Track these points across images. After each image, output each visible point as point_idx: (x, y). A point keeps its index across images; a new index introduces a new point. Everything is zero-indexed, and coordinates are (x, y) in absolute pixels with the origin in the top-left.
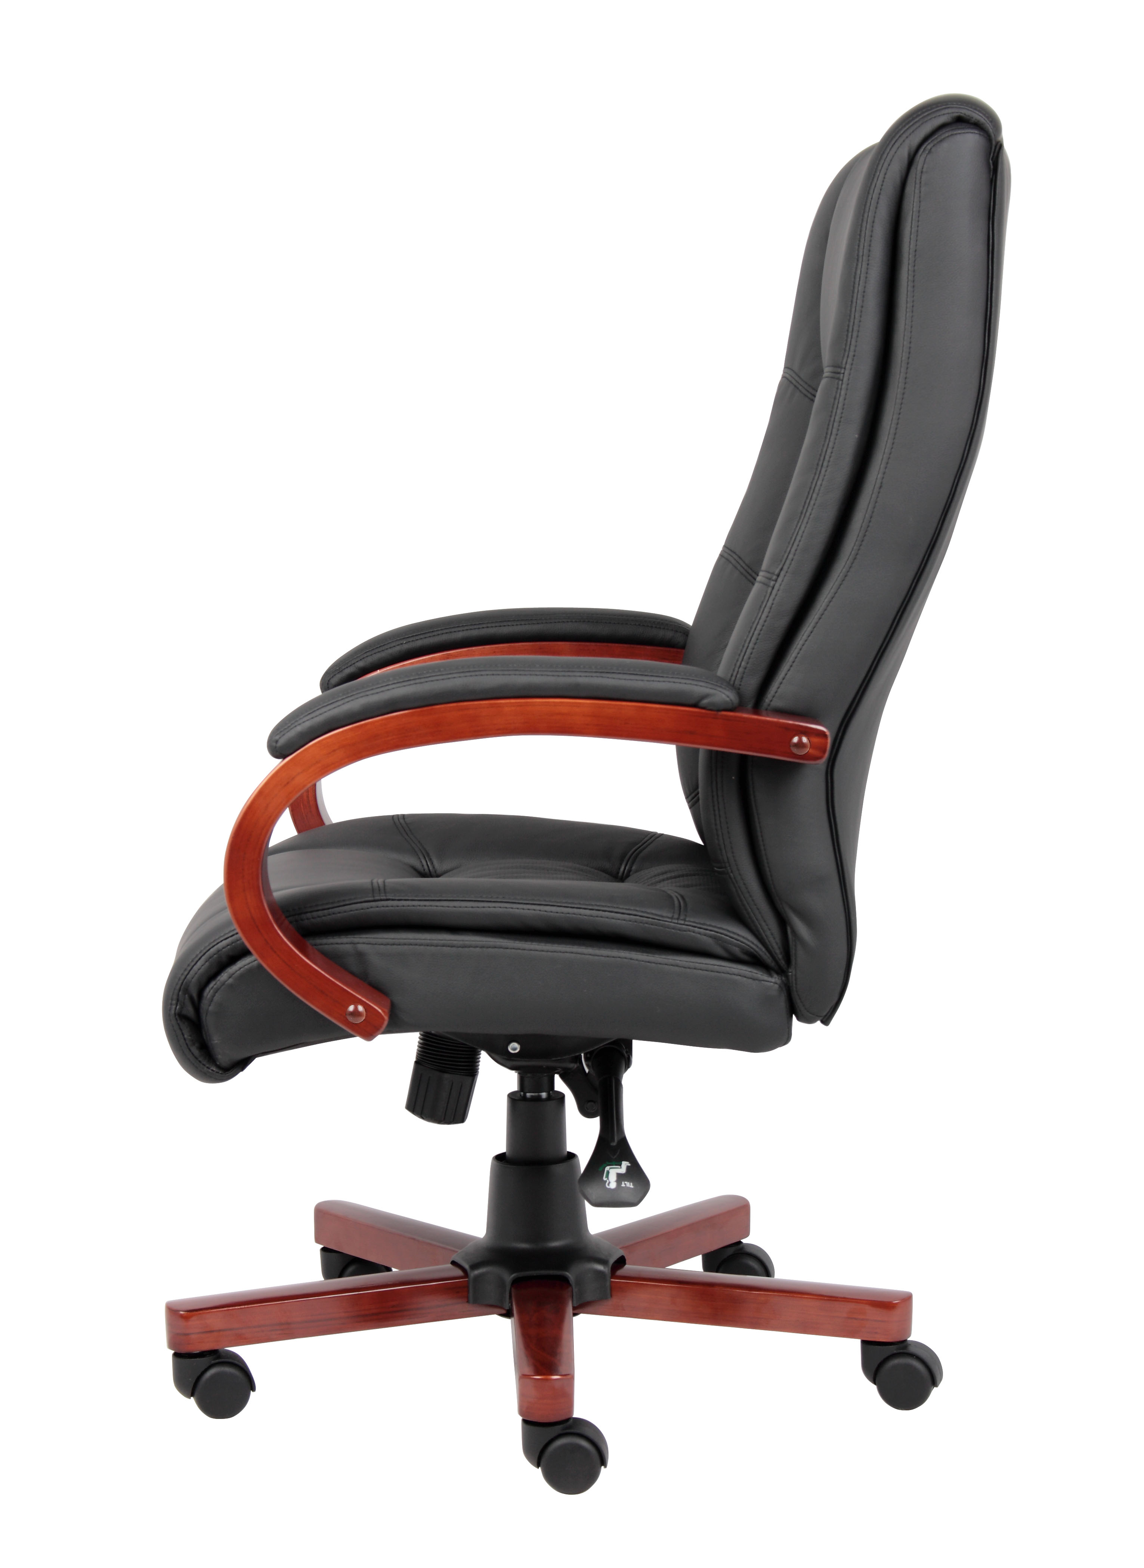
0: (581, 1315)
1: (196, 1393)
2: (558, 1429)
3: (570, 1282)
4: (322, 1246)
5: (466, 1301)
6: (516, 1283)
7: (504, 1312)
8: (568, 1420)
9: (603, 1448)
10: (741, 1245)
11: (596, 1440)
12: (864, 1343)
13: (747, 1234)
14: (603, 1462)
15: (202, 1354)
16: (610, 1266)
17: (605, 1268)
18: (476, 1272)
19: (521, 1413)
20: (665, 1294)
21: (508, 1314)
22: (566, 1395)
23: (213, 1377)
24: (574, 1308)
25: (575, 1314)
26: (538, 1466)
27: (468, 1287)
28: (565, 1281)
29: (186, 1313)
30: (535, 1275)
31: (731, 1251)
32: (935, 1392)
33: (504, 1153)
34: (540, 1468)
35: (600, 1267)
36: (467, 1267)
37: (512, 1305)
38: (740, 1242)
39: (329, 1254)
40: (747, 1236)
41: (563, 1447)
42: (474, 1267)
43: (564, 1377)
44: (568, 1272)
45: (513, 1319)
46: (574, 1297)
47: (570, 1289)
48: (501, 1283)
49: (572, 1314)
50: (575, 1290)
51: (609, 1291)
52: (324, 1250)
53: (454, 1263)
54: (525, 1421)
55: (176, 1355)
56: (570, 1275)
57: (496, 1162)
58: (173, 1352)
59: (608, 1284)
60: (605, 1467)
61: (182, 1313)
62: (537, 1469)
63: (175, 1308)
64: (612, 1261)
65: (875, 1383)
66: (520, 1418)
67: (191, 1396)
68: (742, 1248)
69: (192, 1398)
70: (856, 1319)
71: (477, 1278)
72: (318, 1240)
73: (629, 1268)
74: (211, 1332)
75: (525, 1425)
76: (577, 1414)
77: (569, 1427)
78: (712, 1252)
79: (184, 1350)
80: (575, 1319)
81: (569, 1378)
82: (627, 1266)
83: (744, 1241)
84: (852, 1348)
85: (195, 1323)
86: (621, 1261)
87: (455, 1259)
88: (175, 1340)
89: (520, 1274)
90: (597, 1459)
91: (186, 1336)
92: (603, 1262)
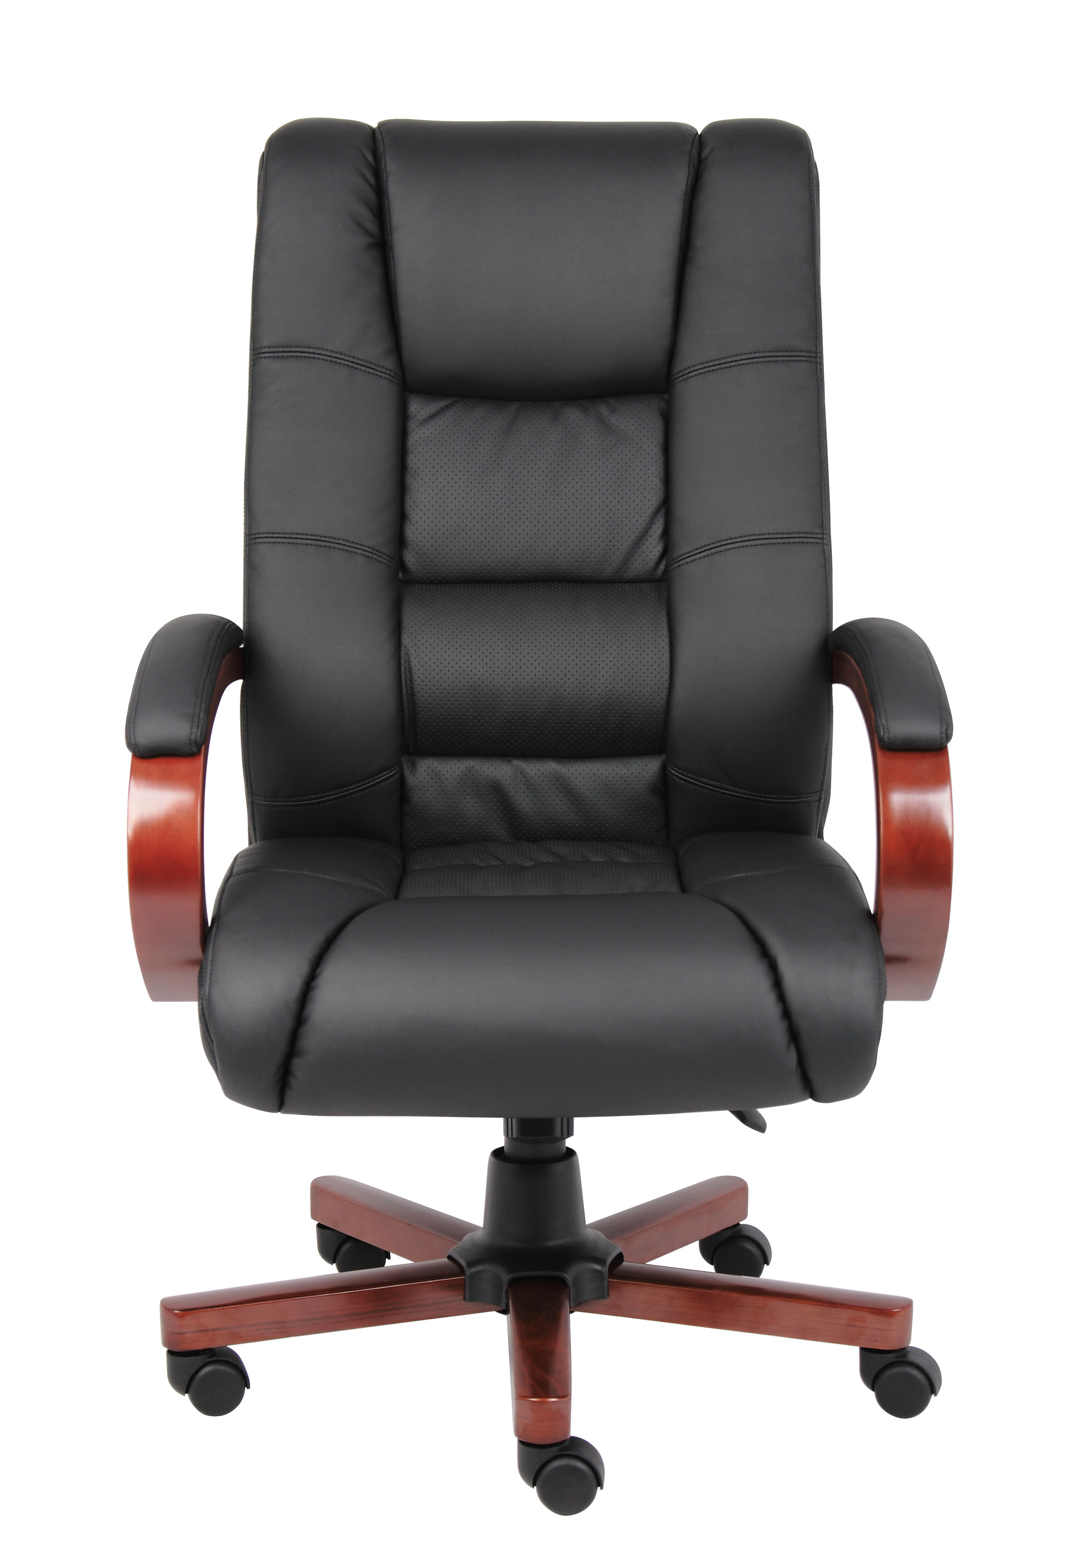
1: (192, 1390)
2: (554, 1451)
3: (568, 1284)
5: (462, 1298)
6: (513, 1283)
7: (500, 1309)
8: (564, 1441)
9: (600, 1471)
11: (593, 1461)
12: (863, 1350)
13: (745, 1216)
14: (599, 1483)
16: (608, 1265)
17: (602, 1267)
18: (473, 1270)
19: (518, 1433)
20: (663, 1293)
21: (504, 1312)
22: (564, 1418)
25: (571, 1312)
26: (534, 1485)
27: (464, 1285)
30: (532, 1275)
31: (728, 1234)
33: (503, 1147)
34: (535, 1487)
35: (598, 1267)
36: (463, 1263)
37: (508, 1301)
38: (739, 1223)
39: (325, 1231)
40: (746, 1218)
41: (560, 1469)
42: (471, 1264)
44: (565, 1273)
45: (509, 1315)
46: (572, 1297)
49: (569, 1311)
50: (572, 1291)
51: (607, 1291)
52: (320, 1226)
53: (450, 1257)
54: (521, 1443)
55: (170, 1353)
56: (569, 1277)
57: (493, 1159)
59: (606, 1283)
60: (602, 1488)
61: (176, 1312)
62: (532, 1489)
64: (610, 1260)
66: (515, 1441)
67: (186, 1393)
68: (740, 1231)
69: (187, 1395)
71: (473, 1276)
72: (314, 1216)
75: (521, 1446)
77: (566, 1449)
80: (572, 1315)
83: (741, 1223)
85: (190, 1322)
86: (620, 1258)
87: (452, 1252)
88: (169, 1339)
89: (518, 1275)
90: (593, 1481)
91: (180, 1334)
92: (601, 1262)
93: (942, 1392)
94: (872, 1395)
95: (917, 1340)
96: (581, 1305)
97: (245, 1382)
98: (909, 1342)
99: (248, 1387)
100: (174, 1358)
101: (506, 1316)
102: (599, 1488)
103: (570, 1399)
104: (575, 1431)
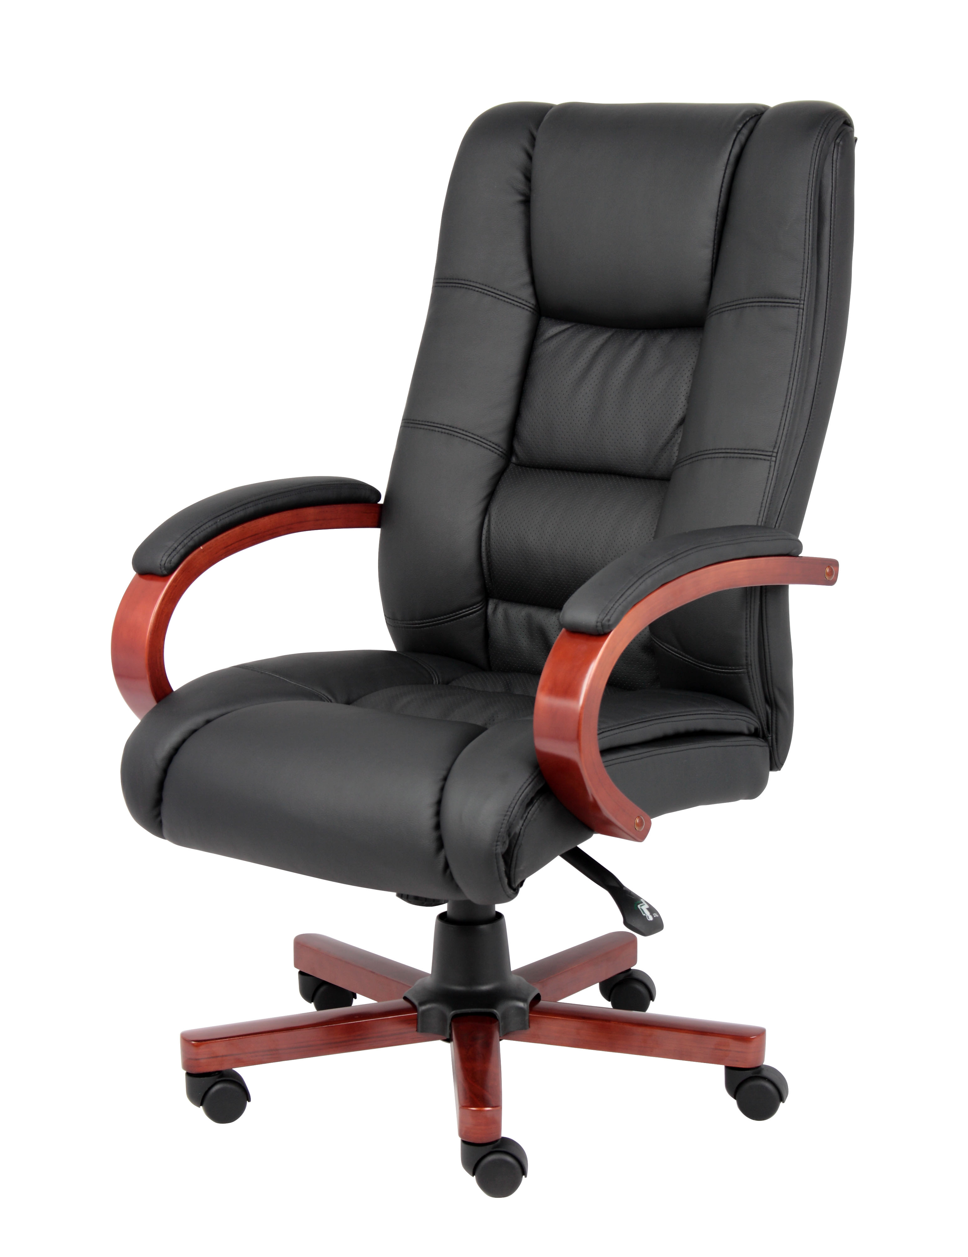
1: (205, 1103)
2: (489, 1148)
3: (498, 1018)
5: (415, 1030)
6: (455, 1018)
7: (445, 1038)
8: (497, 1141)
9: (524, 1163)
11: (519, 1156)
12: (727, 1068)
13: (635, 962)
14: (524, 1172)
16: (529, 1003)
17: (524, 1005)
18: (423, 1008)
19: (461, 1135)
20: (572, 1025)
21: (448, 1040)
22: (496, 1123)
25: (501, 1040)
26: (473, 1174)
27: (417, 1019)
28: (493, 1017)
30: (470, 1012)
31: (622, 977)
34: (474, 1176)
35: (521, 1004)
36: (416, 1003)
37: (451, 1032)
38: (630, 969)
39: (305, 976)
40: (635, 964)
41: (494, 1162)
42: (422, 1003)
44: (496, 1009)
45: (452, 1043)
46: (501, 1029)
48: (443, 1017)
49: (499, 1039)
50: (501, 1024)
51: (528, 1024)
52: (301, 973)
54: (463, 1142)
55: (188, 1074)
56: (497, 1012)
57: (439, 922)
59: (527, 1018)
60: (526, 1177)
61: (193, 1042)
62: (472, 1177)
64: (530, 999)
66: (458, 1140)
67: (201, 1105)
68: (631, 975)
69: (201, 1107)
71: (424, 1012)
72: (296, 965)
75: (463, 1144)
77: (498, 1146)
80: (501, 1042)
83: (632, 968)
85: (204, 1050)
86: (538, 998)
87: (406, 994)
88: (188, 1063)
89: (459, 1011)
90: (519, 1171)
91: (196, 1059)
92: (524, 1000)
93: (788, 1100)
94: (734, 1102)
95: (770, 1060)
96: (507, 1035)
97: (247, 1097)
98: (763, 1062)
99: (249, 1100)
100: (191, 1078)
101: (449, 1044)
102: (524, 1176)
103: (501, 1108)
104: (505, 1133)
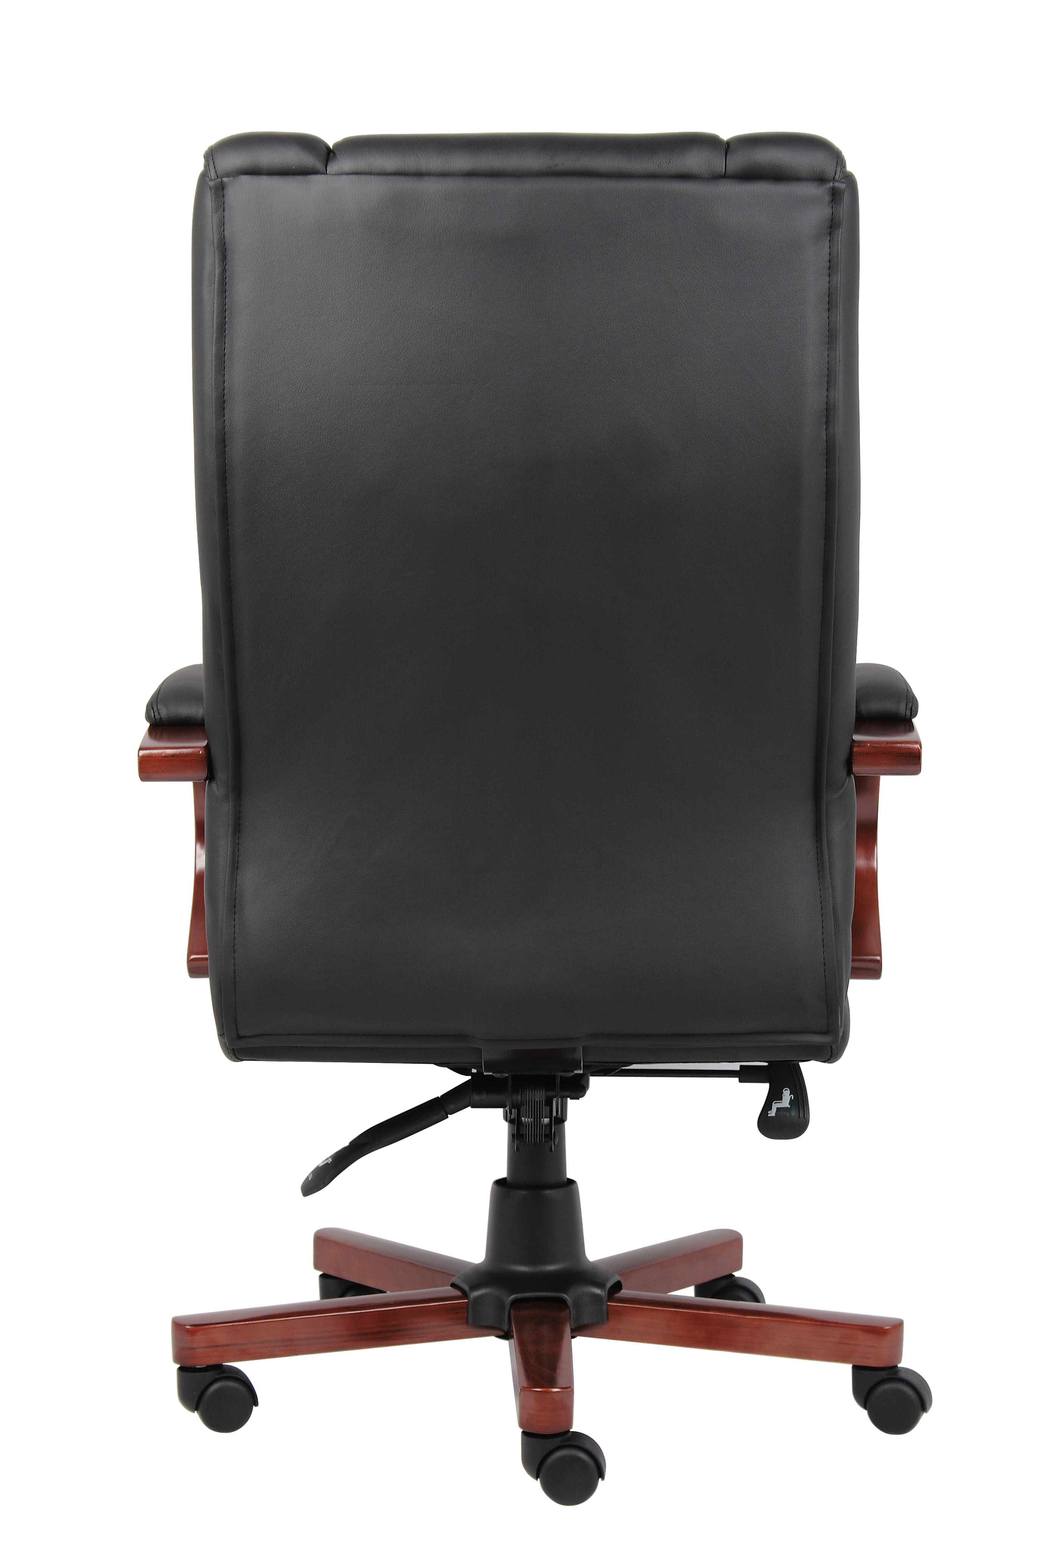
0: (578, 1337)
4: (321, 1273)
10: (734, 1278)
15: (208, 1368)
23: (217, 1391)
24: (572, 1331)
29: (192, 1327)
32: (925, 1418)
43: (564, 1390)
47: (567, 1311)
58: (178, 1366)
63: (182, 1323)
65: (865, 1408)
70: (847, 1344)
73: (625, 1292)
74: (217, 1346)
76: (574, 1429)
78: (705, 1283)
79: (189, 1363)
81: (569, 1390)
82: (623, 1291)
84: (843, 1373)
